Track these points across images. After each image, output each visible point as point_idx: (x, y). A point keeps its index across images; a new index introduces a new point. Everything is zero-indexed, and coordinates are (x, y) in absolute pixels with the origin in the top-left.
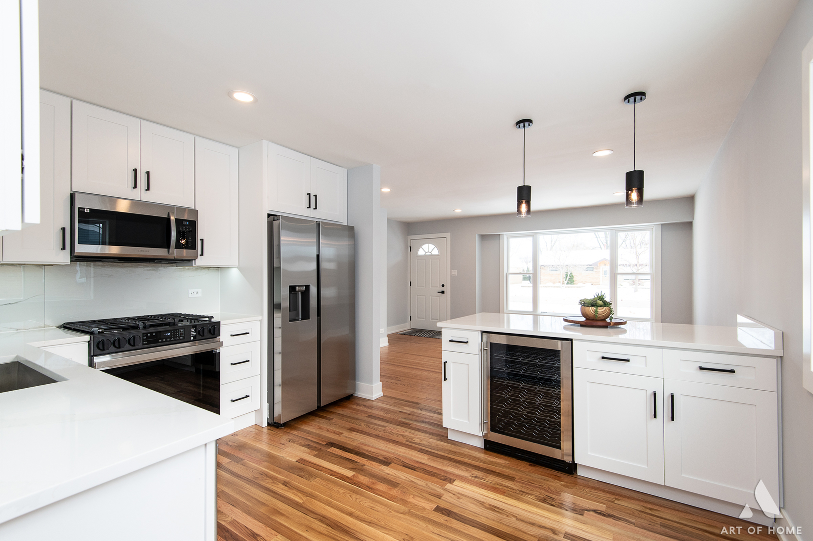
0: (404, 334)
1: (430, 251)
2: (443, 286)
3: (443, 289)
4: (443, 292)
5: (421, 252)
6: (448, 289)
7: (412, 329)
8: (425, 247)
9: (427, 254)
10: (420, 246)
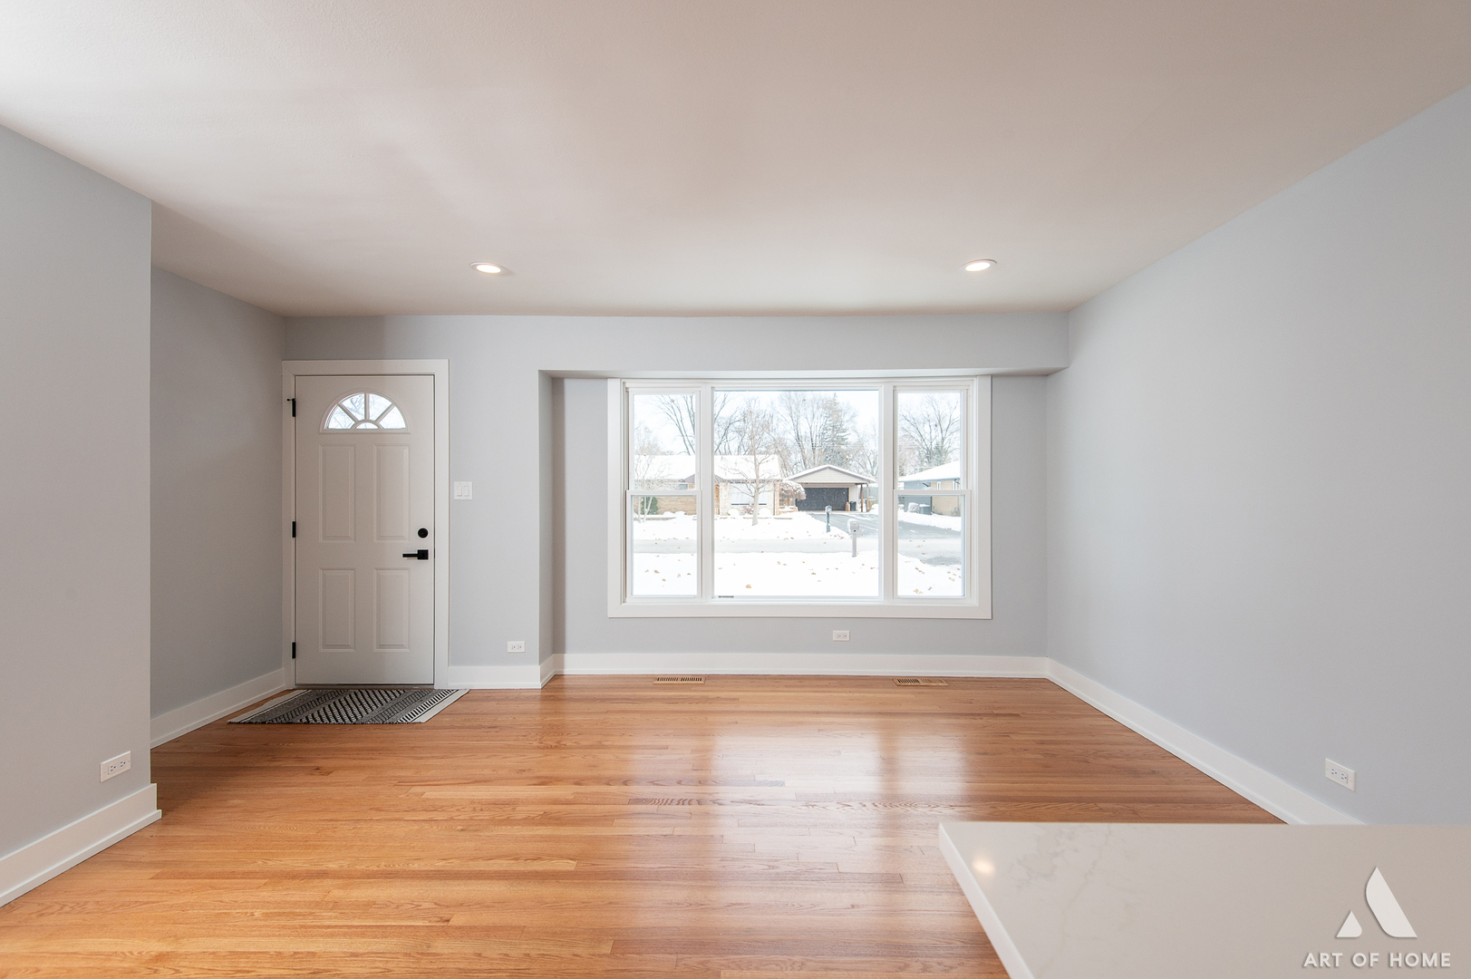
0: (262, 722)
1: (373, 418)
2: (423, 533)
3: (424, 544)
4: (423, 555)
5: (338, 421)
6: (439, 544)
7: (300, 687)
8: (354, 402)
9: (362, 426)
10: (335, 400)
